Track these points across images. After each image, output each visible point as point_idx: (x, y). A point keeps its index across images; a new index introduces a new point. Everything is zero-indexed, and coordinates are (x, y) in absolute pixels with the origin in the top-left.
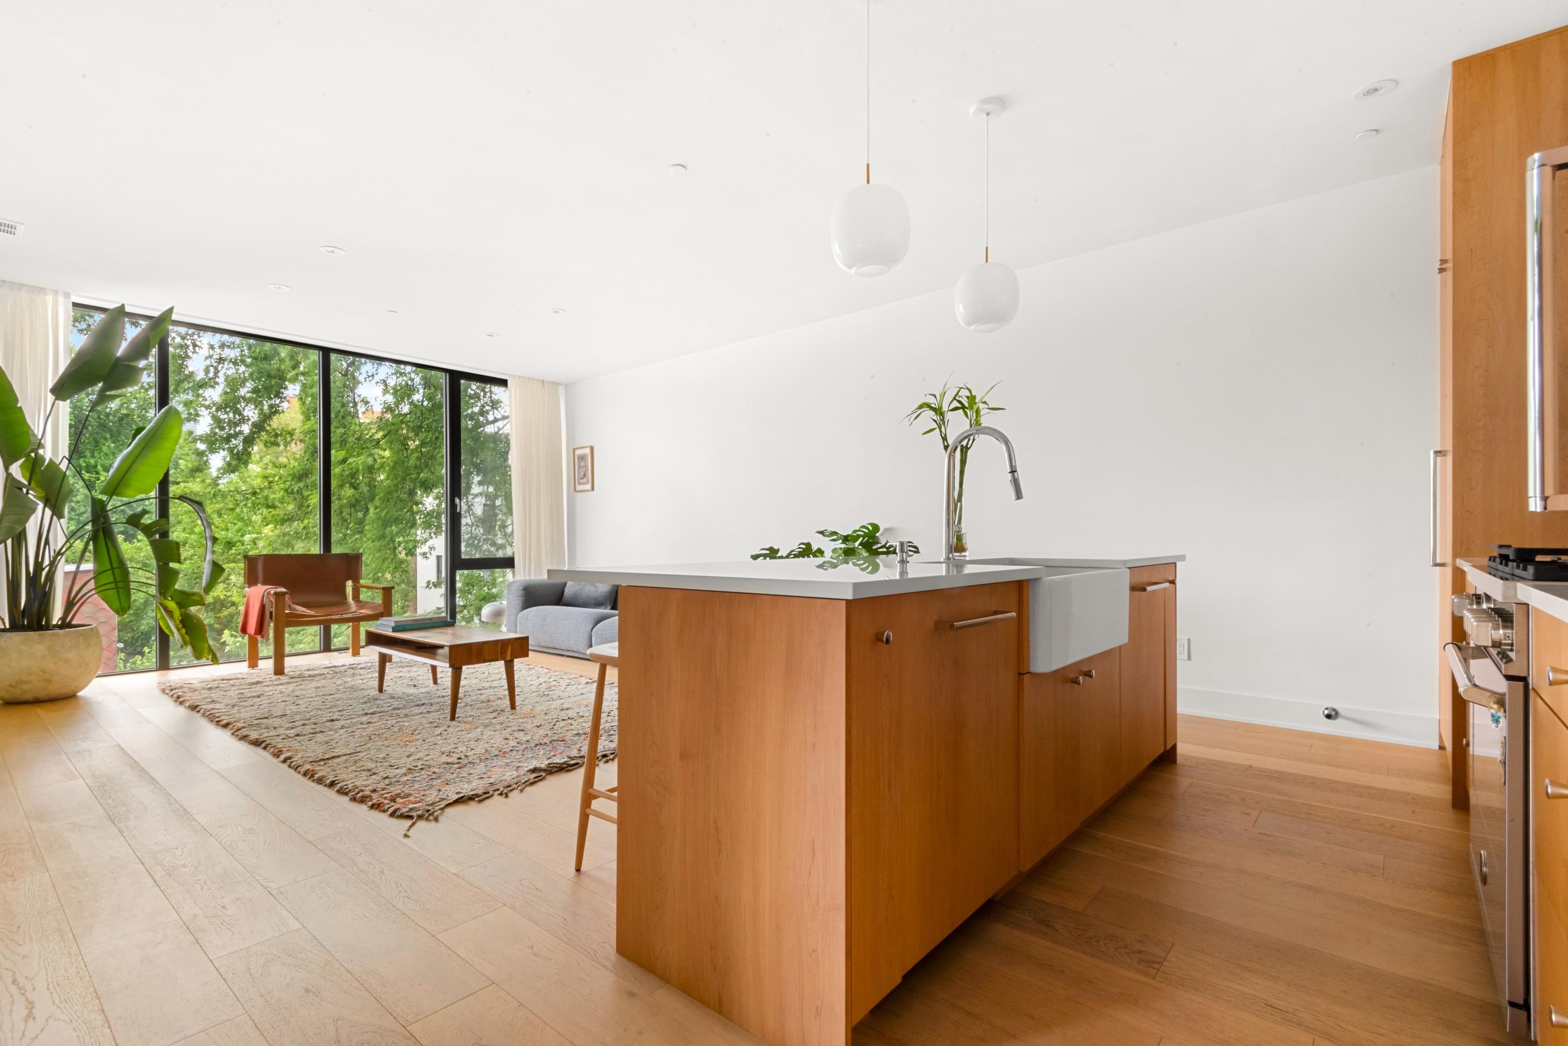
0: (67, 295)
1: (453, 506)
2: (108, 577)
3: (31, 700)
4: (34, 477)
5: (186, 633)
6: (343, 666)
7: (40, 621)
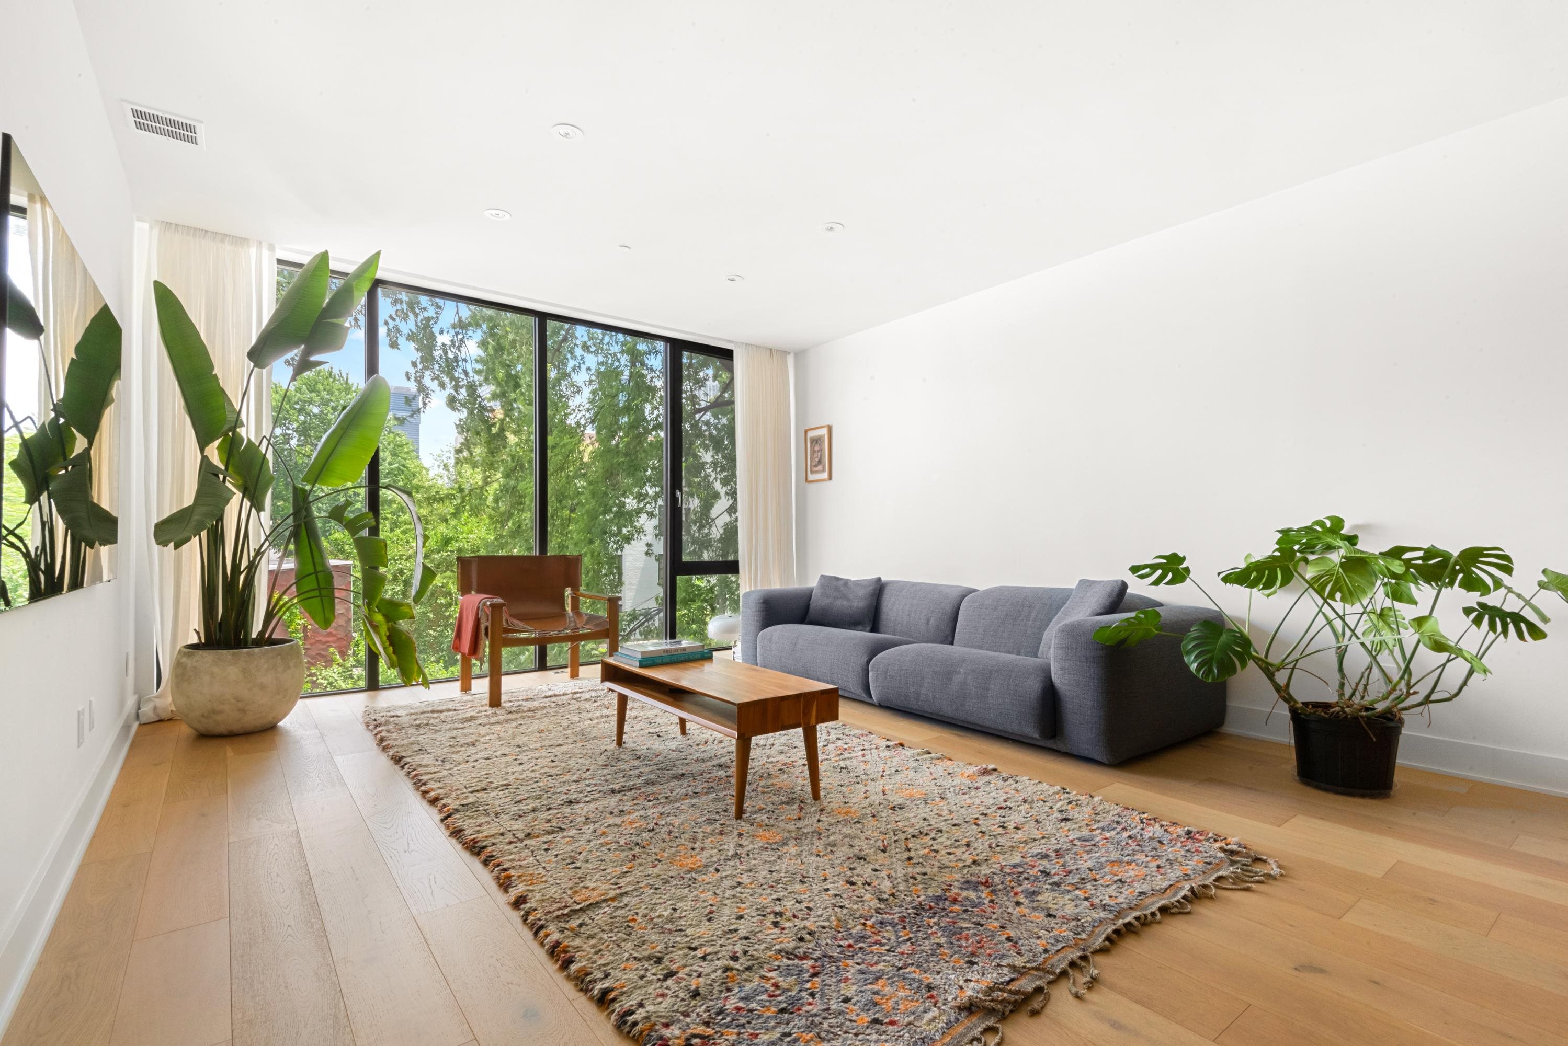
0: (271, 248)
1: (674, 500)
2: (310, 583)
3: (225, 732)
4: (231, 462)
5: (394, 652)
6: (564, 695)
7: (237, 635)
